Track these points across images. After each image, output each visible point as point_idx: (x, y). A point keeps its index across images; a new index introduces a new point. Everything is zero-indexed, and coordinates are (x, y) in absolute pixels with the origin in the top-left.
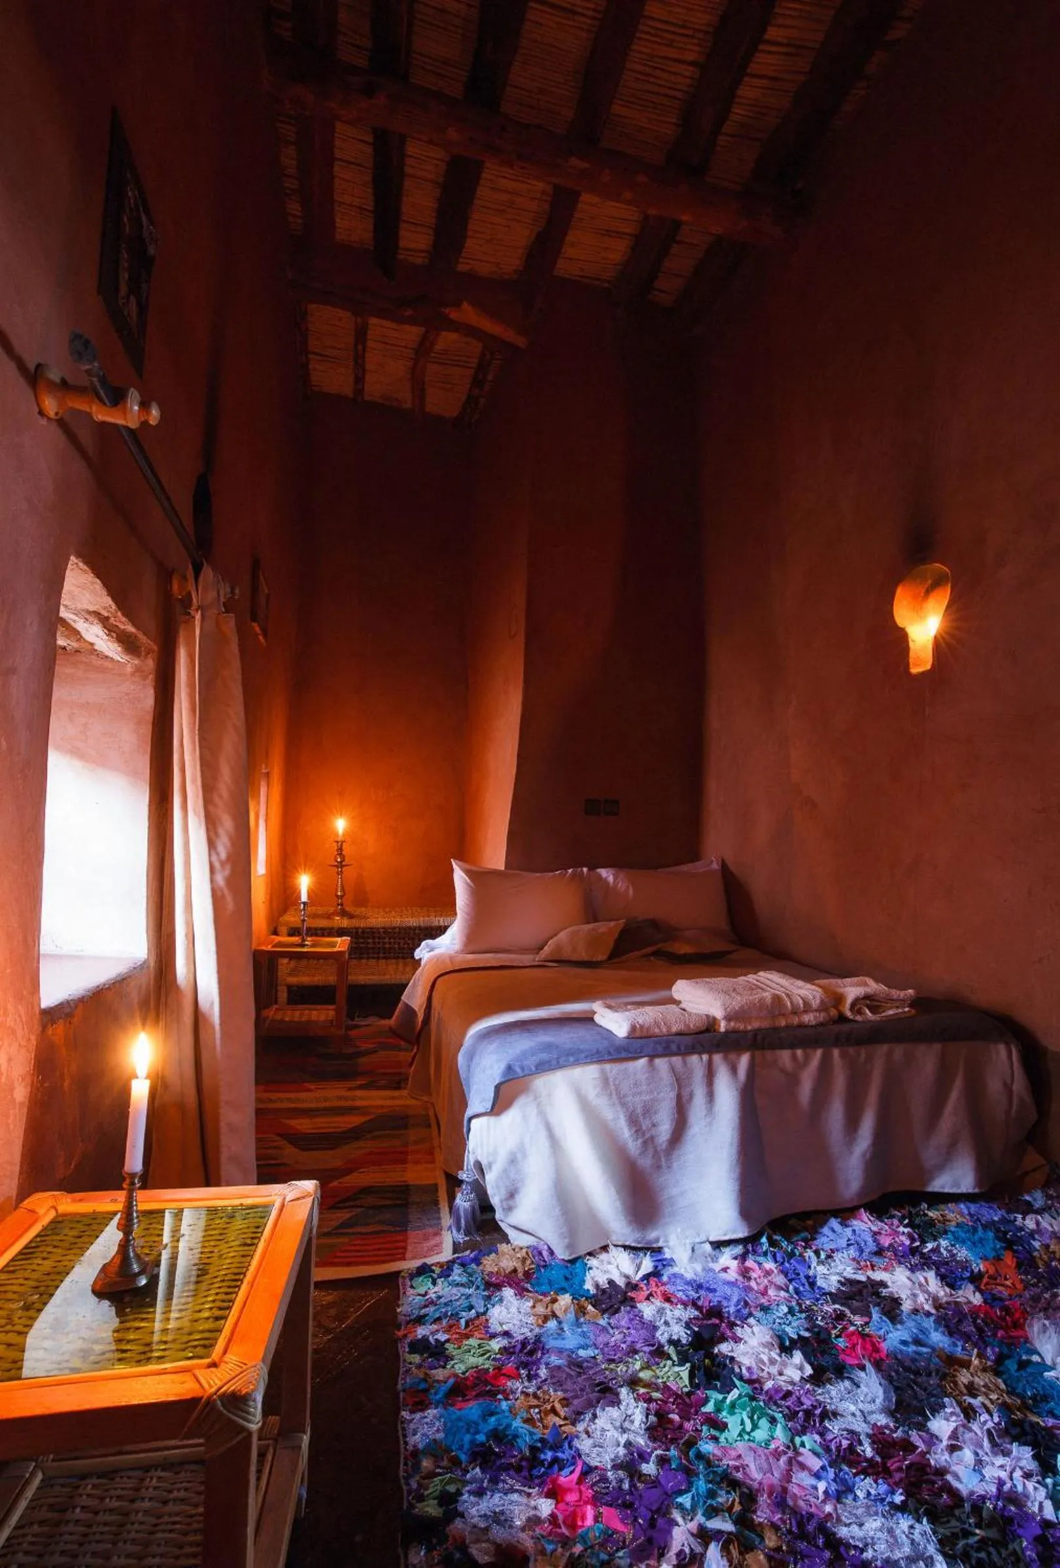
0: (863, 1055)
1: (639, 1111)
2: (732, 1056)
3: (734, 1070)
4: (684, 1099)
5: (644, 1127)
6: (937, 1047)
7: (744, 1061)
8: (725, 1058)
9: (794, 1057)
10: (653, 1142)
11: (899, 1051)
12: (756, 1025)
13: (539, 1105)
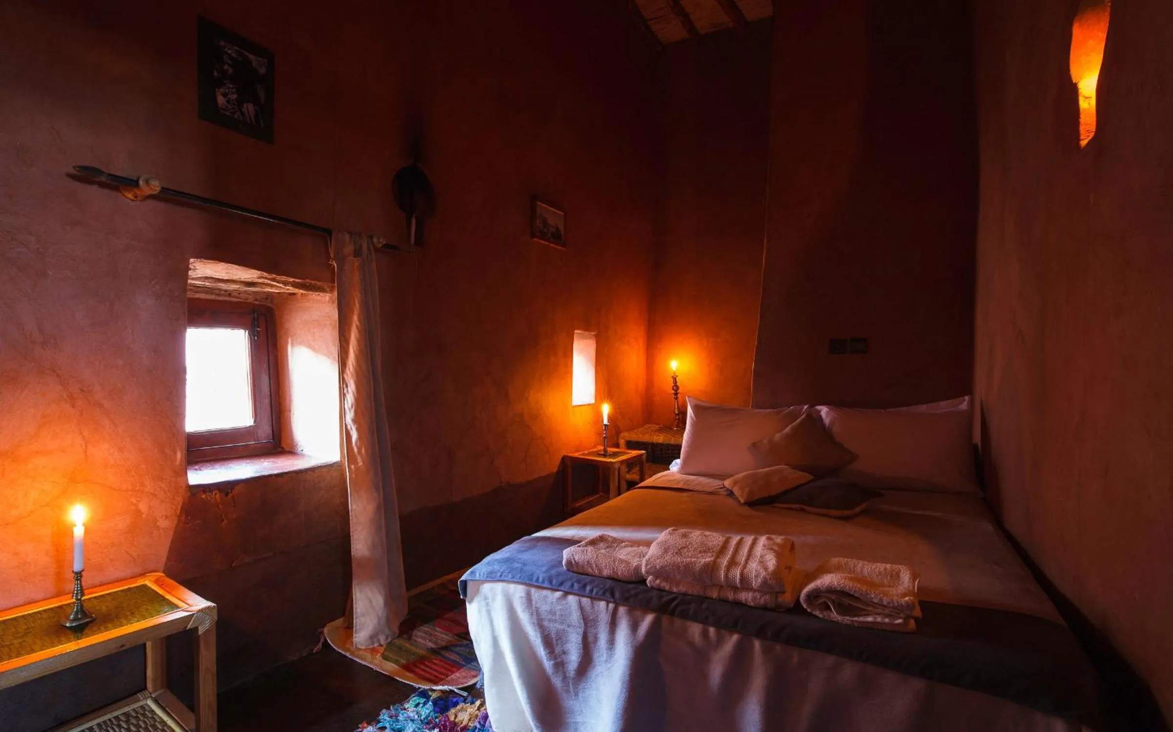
0: (796, 659)
1: (553, 635)
2: (638, 613)
3: (634, 627)
4: (590, 639)
5: (556, 652)
6: (918, 684)
7: (649, 619)
8: (630, 612)
9: (705, 634)
10: (563, 667)
11: (849, 671)
12: (682, 589)
13: (487, 604)
